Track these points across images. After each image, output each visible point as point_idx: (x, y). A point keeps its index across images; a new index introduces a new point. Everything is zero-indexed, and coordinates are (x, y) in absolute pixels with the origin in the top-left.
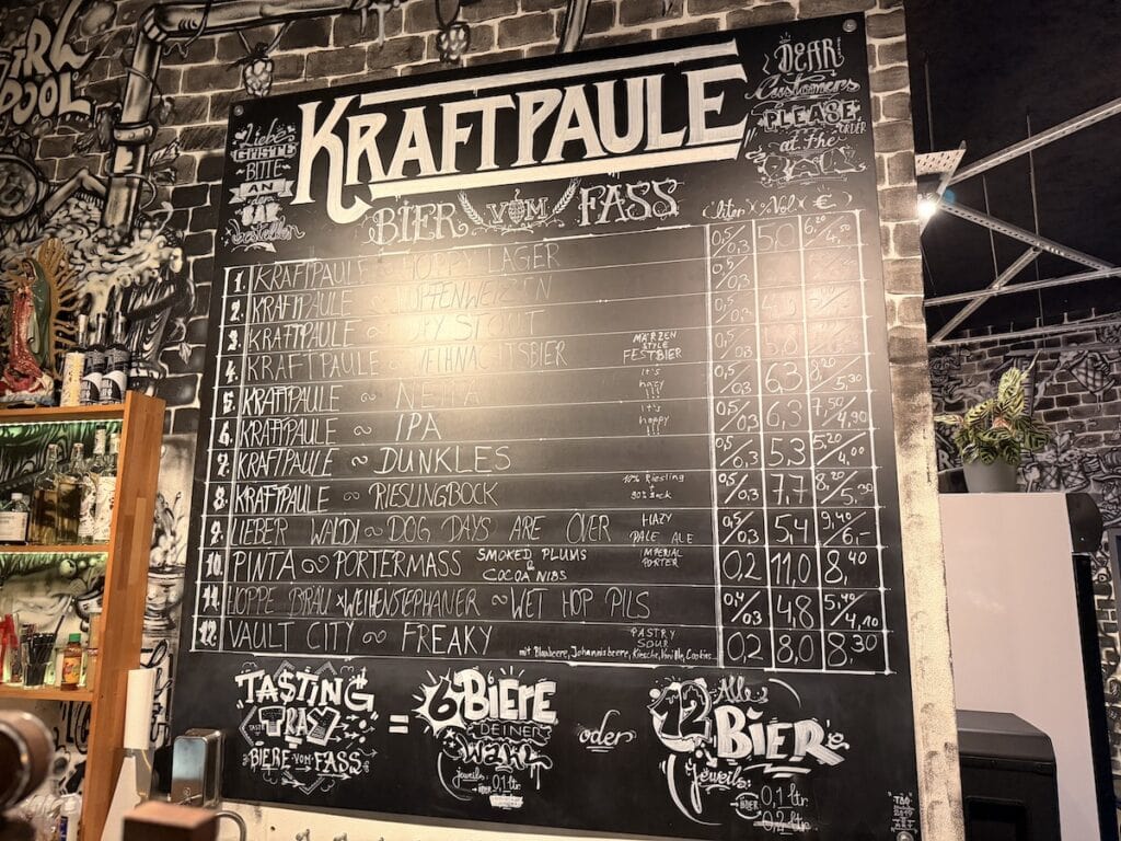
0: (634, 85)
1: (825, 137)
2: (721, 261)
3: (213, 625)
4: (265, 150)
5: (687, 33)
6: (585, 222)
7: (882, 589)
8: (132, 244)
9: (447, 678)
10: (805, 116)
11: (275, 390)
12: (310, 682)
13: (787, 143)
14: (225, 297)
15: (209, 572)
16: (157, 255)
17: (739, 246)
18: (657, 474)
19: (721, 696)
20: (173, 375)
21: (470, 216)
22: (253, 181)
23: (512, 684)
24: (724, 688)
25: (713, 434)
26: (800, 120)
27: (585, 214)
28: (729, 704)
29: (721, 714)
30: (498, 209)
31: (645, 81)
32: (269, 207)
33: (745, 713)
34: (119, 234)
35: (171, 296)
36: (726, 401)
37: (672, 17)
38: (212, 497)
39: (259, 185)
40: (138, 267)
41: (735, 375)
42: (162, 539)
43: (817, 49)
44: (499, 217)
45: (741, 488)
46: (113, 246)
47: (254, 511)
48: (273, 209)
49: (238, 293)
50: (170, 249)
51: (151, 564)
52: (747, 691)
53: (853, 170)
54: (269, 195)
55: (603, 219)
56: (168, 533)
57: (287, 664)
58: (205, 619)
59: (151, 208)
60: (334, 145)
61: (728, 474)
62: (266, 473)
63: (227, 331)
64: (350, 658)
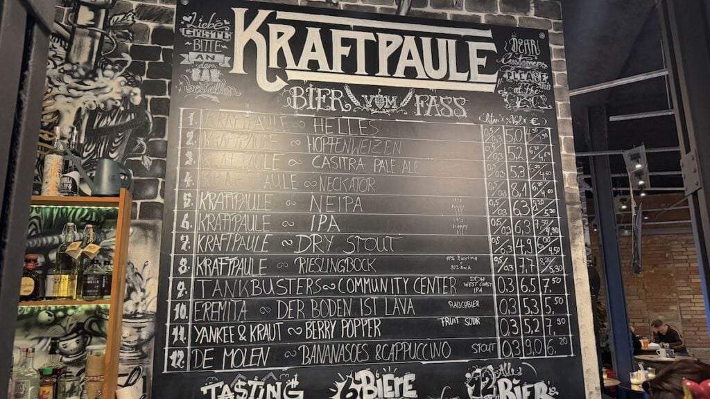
0: (441, 42)
1: (534, 89)
2: (490, 145)
3: (181, 354)
4: (207, 32)
5: (465, 20)
6: (419, 113)
7: (568, 315)
8: (96, 79)
9: (351, 377)
10: (524, 76)
11: (224, 195)
12: (258, 387)
13: (517, 89)
14: (181, 127)
15: (177, 317)
16: (119, 90)
17: (497, 138)
18: (464, 256)
19: (500, 374)
20: (137, 178)
21: (352, 100)
22: (199, 51)
23: (391, 377)
24: (501, 369)
25: (490, 236)
26: (522, 78)
27: (418, 109)
28: (504, 377)
29: (501, 383)
30: (369, 98)
31: (447, 42)
32: (213, 72)
33: (512, 381)
34: (84, 69)
35: (132, 121)
36: (496, 219)
37: (457, 9)
38: (177, 265)
39: (204, 55)
40: (102, 97)
41: (499, 205)
42: (133, 295)
43: (528, 44)
44: (369, 104)
45: (505, 265)
46: (78, 78)
47: (211, 274)
48: (216, 74)
49: (191, 126)
50: (130, 88)
51: (125, 312)
52: (512, 370)
53: (547, 108)
54: (212, 63)
55: (428, 113)
56: (139, 291)
57: (240, 376)
58: (174, 350)
59: (113, 55)
60: (259, 40)
61: (499, 257)
62: (220, 250)
63: (184, 152)
64: (286, 368)
